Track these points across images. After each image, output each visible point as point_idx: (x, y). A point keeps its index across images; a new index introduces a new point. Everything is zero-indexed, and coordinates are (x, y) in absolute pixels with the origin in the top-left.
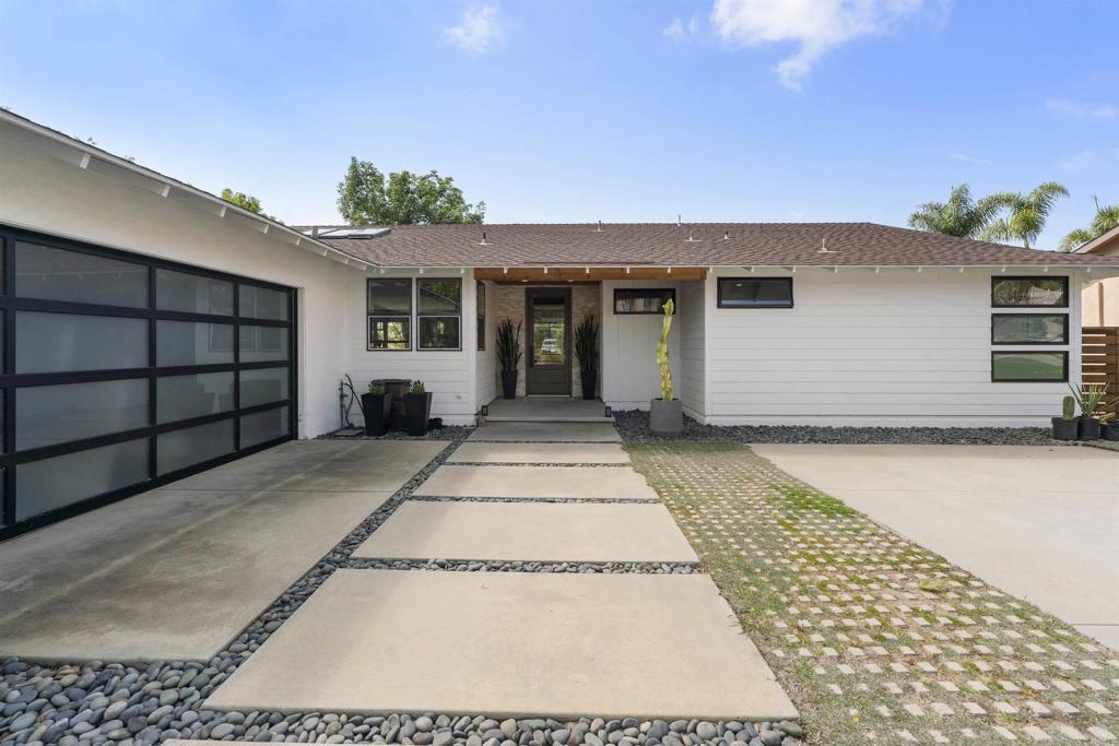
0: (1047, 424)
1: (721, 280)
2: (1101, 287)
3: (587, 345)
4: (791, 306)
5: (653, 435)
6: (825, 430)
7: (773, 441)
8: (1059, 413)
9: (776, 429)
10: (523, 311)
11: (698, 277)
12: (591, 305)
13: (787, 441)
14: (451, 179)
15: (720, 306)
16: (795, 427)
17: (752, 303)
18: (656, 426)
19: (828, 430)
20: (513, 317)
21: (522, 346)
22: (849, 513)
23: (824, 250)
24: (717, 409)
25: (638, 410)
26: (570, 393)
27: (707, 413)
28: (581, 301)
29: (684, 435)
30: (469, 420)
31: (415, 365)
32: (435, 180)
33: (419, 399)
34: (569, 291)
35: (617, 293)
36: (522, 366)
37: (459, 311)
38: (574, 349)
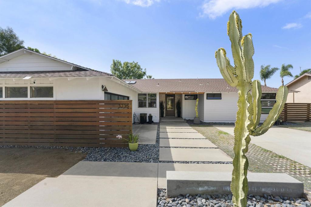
1: (207, 94)
3: (179, 106)
4: (221, 99)
5: (195, 124)
6: (227, 123)
7: (217, 125)
9: (218, 123)
10: (165, 99)
11: (203, 93)
12: (179, 97)
13: (220, 125)
14: (137, 63)
15: (207, 99)
16: (222, 123)
17: (213, 98)
18: (195, 122)
20: (163, 100)
21: (165, 106)
22: (228, 134)
23: (228, 88)
24: (206, 119)
25: (189, 120)
26: (175, 116)
27: (204, 120)
28: (177, 97)
29: (200, 124)
30: (158, 121)
31: (147, 111)
32: (134, 63)
33: (150, 117)
34: (174, 95)
35: (185, 95)
36: (165, 110)
37: (156, 100)
38: (176, 107)
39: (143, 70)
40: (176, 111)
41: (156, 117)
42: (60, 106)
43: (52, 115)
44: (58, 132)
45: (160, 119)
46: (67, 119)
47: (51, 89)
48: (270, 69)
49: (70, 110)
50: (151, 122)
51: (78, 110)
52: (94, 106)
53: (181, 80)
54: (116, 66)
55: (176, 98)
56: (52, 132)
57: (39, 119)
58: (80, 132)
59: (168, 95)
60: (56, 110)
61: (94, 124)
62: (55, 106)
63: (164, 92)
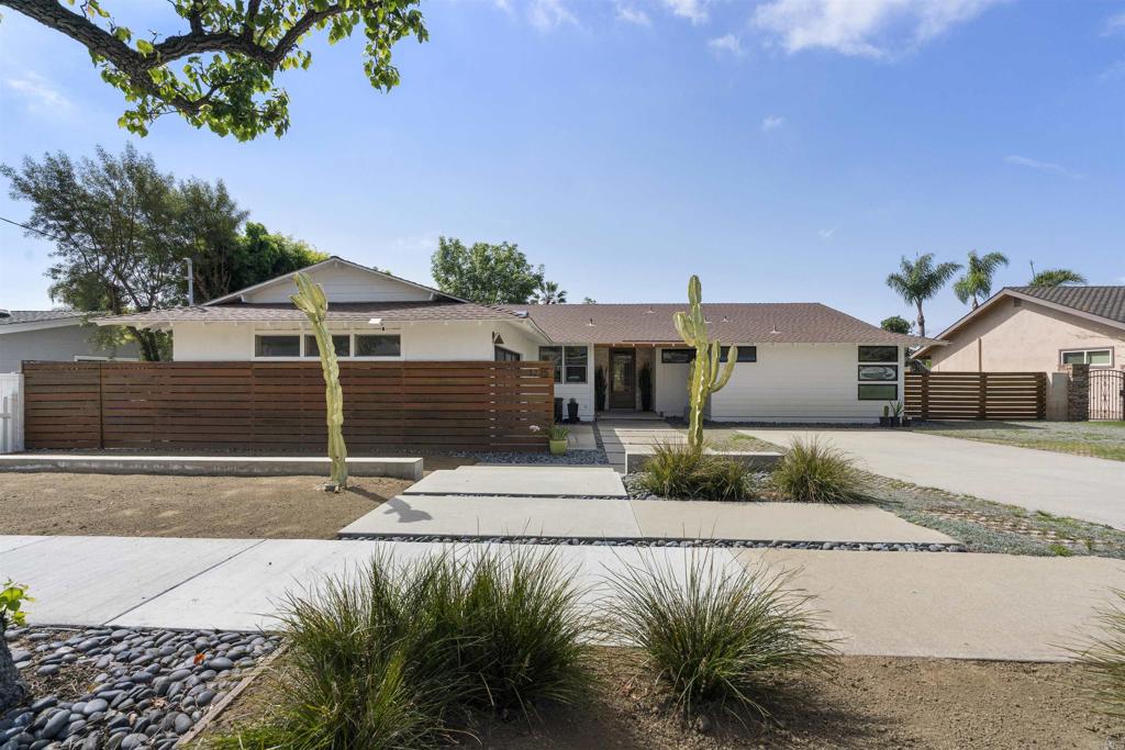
0: (878, 421)
2: (980, 341)
3: (646, 379)
4: (755, 361)
7: (743, 426)
8: (883, 415)
10: (608, 361)
12: (647, 356)
14: (517, 246)
15: (721, 361)
19: (774, 423)
20: (603, 364)
21: (607, 381)
24: (717, 413)
26: (634, 407)
27: (712, 415)
28: (641, 356)
30: (591, 419)
31: (565, 391)
32: (506, 249)
33: (573, 406)
34: (634, 349)
35: (664, 351)
36: (607, 392)
37: (586, 363)
38: (637, 383)
39: (535, 271)
40: (638, 395)
41: (587, 410)
42: (413, 373)
43: (396, 389)
44: (410, 423)
45: (596, 415)
46: (428, 397)
47: (396, 339)
48: (934, 267)
49: (434, 381)
50: (574, 419)
51: (449, 380)
52: (480, 373)
53: (652, 307)
54: (449, 258)
55: (638, 359)
56: (398, 423)
57: (372, 398)
58: (454, 423)
59: (615, 351)
60: (405, 381)
61: (481, 407)
62: (405, 373)
63: (608, 342)
